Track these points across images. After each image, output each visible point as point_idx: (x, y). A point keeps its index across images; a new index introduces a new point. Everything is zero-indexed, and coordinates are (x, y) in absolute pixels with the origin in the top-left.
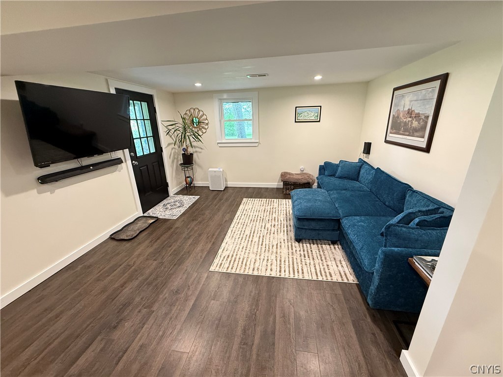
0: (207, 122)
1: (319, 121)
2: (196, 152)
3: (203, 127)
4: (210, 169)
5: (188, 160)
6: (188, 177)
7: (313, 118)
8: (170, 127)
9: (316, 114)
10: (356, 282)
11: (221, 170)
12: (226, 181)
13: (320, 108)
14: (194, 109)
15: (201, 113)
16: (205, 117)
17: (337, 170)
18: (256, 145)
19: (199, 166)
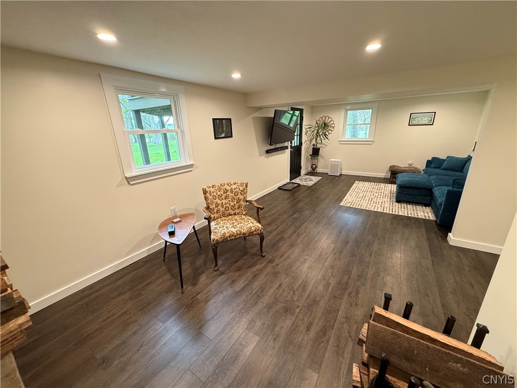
0: (333, 125)
1: (432, 124)
2: (321, 147)
3: (330, 130)
4: (331, 160)
5: (316, 152)
6: (314, 165)
7: (427, 122)
8: (308, 130)
9: (430, 119)
10: (435, 219)
11: (340, 160)
12: (341, 170)
13: (434, 114)
14: (325, 117)
15: (330, 119)
16: (332, 122)
17: (443, 163)
18: (371, 143)
19: (322, 157)
